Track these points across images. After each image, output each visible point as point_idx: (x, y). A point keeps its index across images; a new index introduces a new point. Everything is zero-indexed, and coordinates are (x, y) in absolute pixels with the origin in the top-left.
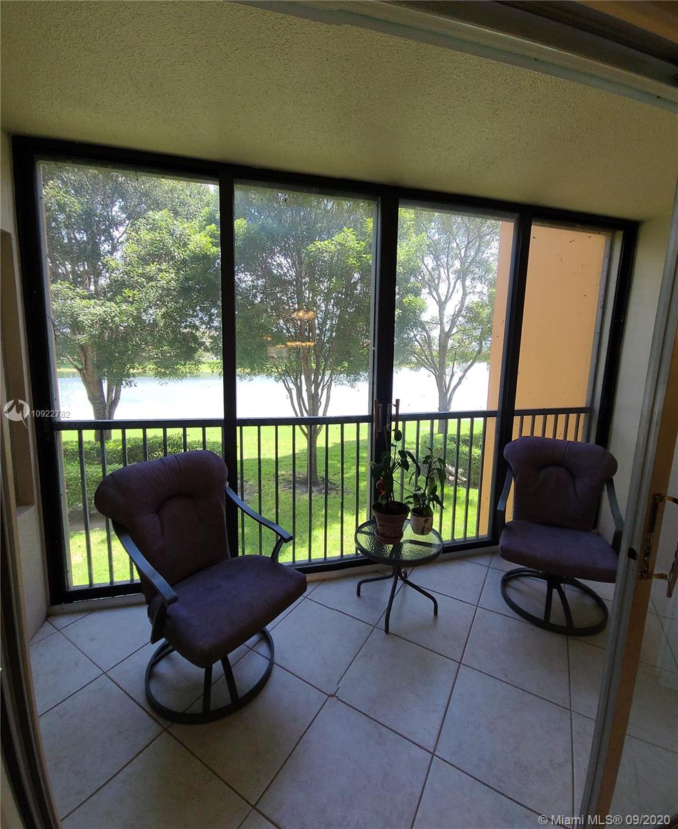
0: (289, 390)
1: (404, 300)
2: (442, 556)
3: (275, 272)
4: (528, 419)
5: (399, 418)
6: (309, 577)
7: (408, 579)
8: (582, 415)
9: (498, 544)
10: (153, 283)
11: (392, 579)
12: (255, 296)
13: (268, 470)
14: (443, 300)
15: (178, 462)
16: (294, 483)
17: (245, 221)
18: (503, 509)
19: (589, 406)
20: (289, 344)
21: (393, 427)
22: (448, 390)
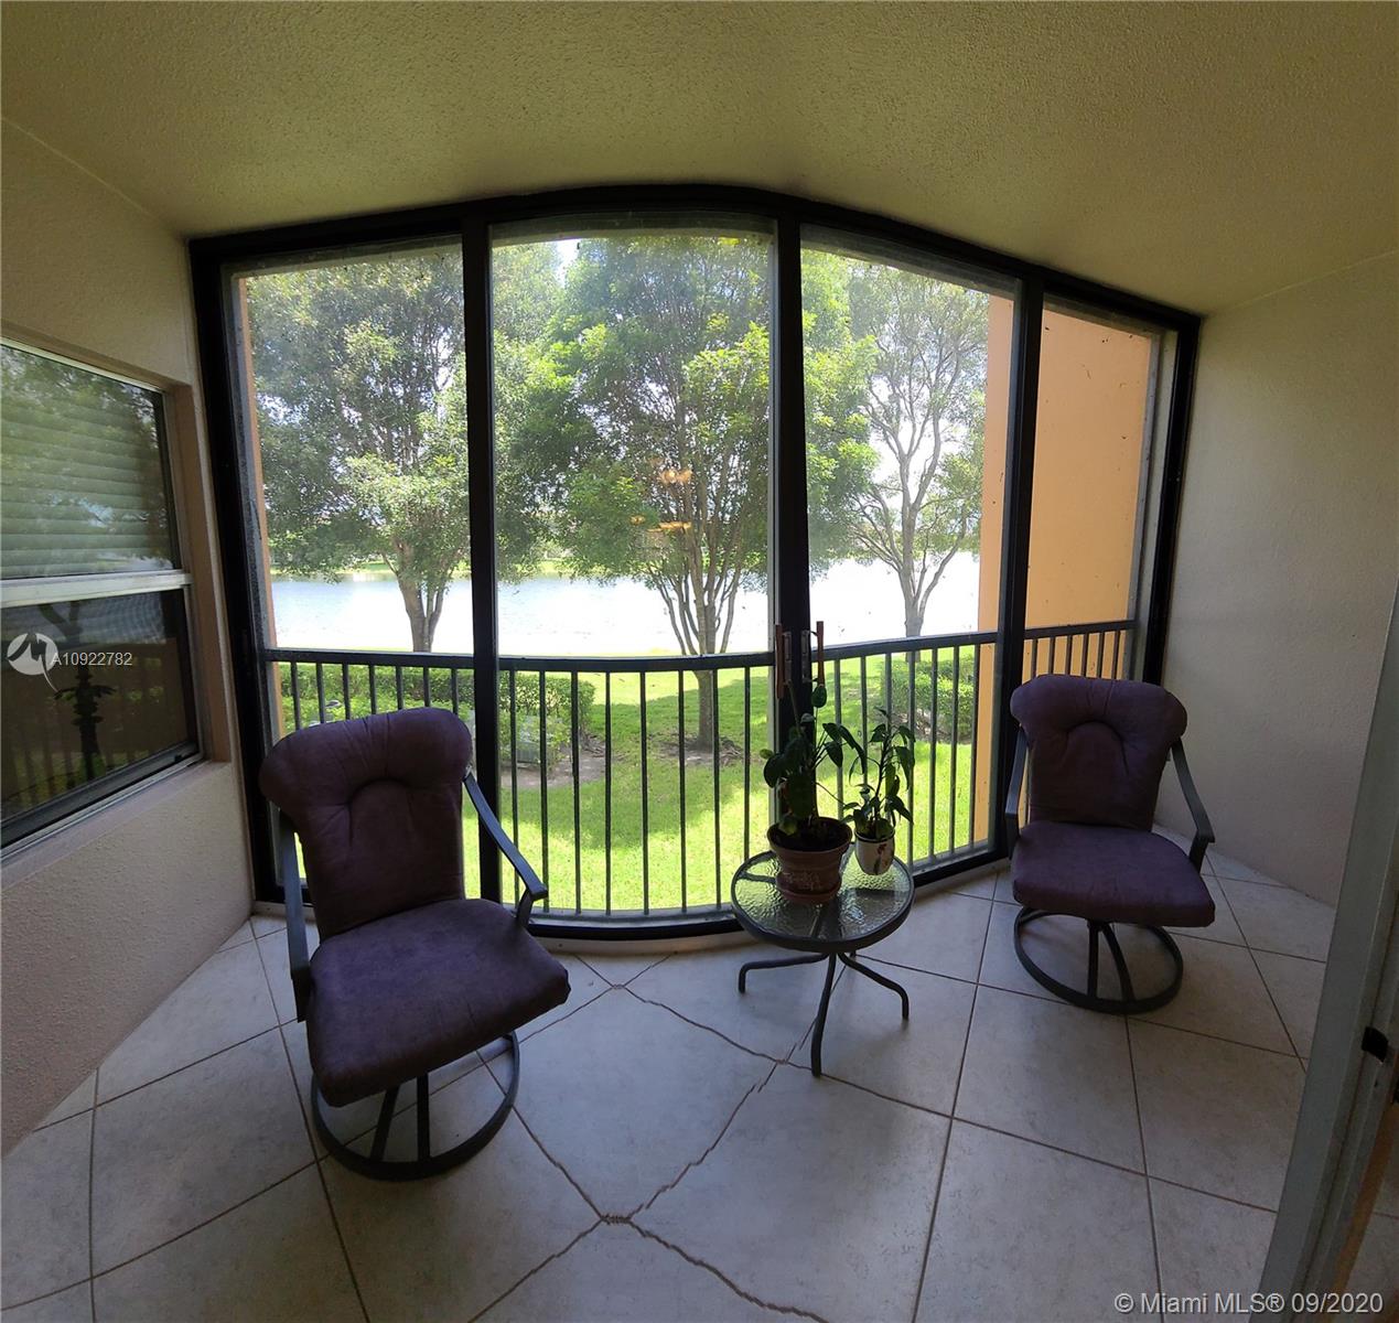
0: (669, 602)
1: (840, 448)
3: (645, 410)
4: (1044, 643)
5: (823, 655)
7: (855, 961)
8: (1123, 632)
11: (827, 961)
14: (906, 452)
18: (1013, 813)
19: (1132, 618)
20: (665, 525)
21: (815, 673)
22: (918, 595)
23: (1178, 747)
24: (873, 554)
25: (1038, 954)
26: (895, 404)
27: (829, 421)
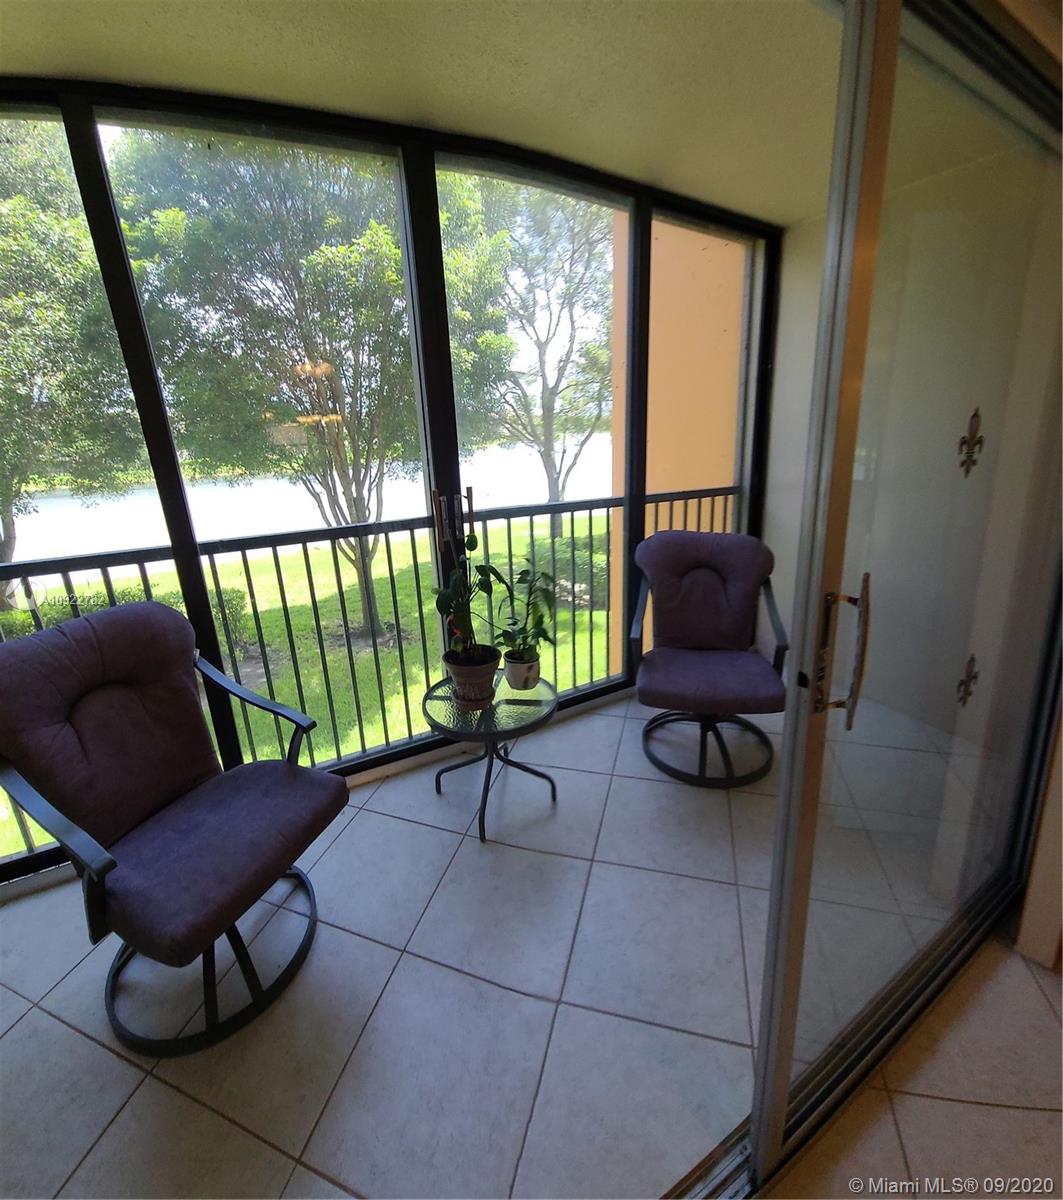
0: (316, 496)
1: (480, 341)
2: (558, 715)
3: (259, 303)
4: (664, 506)
5: (473, 516)
6: (351, 781)
7: (510, 758)
8: (730, 497)
9: (634, 684)
10: (27, 330)
11: (486, 760)
12: (230, 346)
13: (302, 623)
14: (544, 340)
15: (93, 628)
16: (349, 637)
17: (183, 214)
18: (638, 636)
19: (737, 486)
20: (301, 419)
21: (467, 531)
22: (559, 473)
23: (767, 583)
24: (515, 437)
25: (662, 752)
26: (531, 295)
27: (467, 315)
